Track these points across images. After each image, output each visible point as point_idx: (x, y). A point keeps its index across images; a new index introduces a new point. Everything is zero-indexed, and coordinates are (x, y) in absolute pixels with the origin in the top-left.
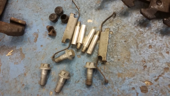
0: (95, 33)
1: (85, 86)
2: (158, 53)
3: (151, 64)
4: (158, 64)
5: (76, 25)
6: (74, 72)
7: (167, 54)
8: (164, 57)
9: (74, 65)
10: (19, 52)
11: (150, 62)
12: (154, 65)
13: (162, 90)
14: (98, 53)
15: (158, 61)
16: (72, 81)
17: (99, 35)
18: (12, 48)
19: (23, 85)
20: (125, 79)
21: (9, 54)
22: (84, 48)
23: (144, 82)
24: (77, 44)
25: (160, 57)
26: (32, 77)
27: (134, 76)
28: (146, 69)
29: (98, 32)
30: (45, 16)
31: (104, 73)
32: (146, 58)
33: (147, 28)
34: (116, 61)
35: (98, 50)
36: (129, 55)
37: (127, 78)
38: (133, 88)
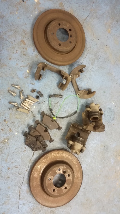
0: (28, 108)
1: (9, 101)
2: (16, 128)
3: (13, 125)
4: (12, 127)
5: (34, 102)
6: (15, 98)
7: (15, 130)
8: (15, 129)
9: (18, 98)
10: (28, 76)
11: (14, 125)
12: (12, 126)
13: (4, 126)
14: (21, 108)
15: (13, 127)
16: (12, 96)
17: (27, 110)
18: (30, 73)
19: (14, 77)
20: (9, 115)
21: (28, 71)
22: (23, 103)
23: (7, 121)
24: (26, 101)
25: (15, 128)
26: (16, 81)
27: (10, 118)
28: (11, 123)
29: (28, 109)
30: (42, 89)
31: (13, 108)
32: (15, 124)
33: (26, 127)
34: (16, 114)
35: (22, 108)
36: (17, 118)
37: (10, 116)
38: (6, 117)
